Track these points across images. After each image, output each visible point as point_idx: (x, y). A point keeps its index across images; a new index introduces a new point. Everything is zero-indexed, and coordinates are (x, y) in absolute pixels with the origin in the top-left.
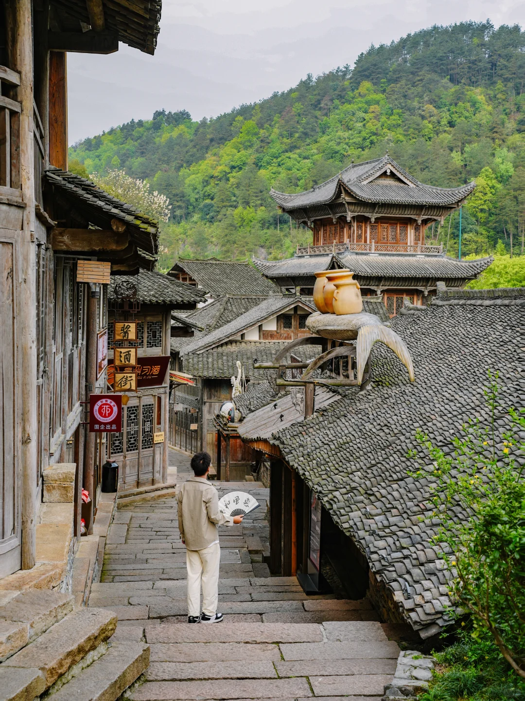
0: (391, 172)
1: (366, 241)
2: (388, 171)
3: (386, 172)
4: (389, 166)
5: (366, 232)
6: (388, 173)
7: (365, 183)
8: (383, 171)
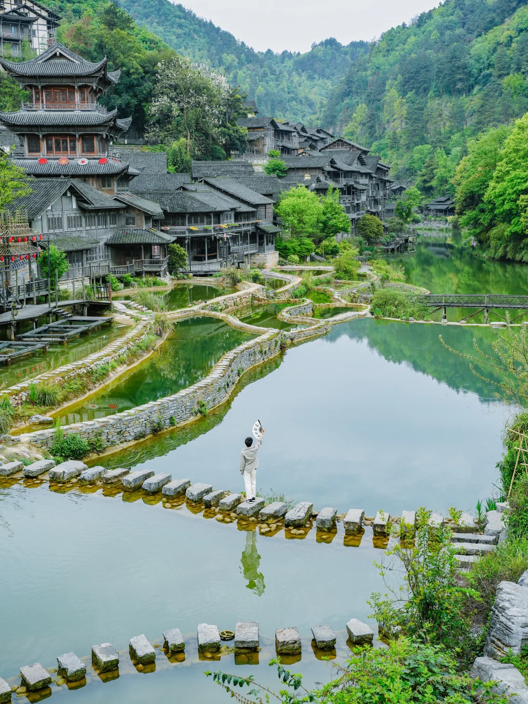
0: (60, 53)
1: (43, 102)
2: (58, 53)
3: (56, 54)
4: (58, 50)
5: (42, 96)
6: (58, 55)
7: (40, 62)
8: (53, 53)
